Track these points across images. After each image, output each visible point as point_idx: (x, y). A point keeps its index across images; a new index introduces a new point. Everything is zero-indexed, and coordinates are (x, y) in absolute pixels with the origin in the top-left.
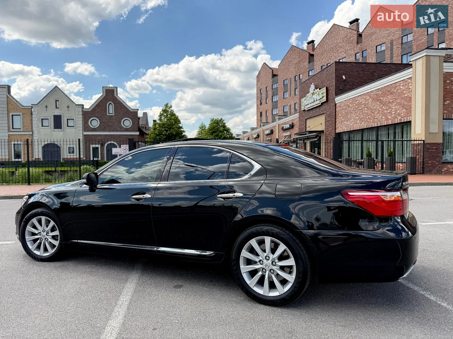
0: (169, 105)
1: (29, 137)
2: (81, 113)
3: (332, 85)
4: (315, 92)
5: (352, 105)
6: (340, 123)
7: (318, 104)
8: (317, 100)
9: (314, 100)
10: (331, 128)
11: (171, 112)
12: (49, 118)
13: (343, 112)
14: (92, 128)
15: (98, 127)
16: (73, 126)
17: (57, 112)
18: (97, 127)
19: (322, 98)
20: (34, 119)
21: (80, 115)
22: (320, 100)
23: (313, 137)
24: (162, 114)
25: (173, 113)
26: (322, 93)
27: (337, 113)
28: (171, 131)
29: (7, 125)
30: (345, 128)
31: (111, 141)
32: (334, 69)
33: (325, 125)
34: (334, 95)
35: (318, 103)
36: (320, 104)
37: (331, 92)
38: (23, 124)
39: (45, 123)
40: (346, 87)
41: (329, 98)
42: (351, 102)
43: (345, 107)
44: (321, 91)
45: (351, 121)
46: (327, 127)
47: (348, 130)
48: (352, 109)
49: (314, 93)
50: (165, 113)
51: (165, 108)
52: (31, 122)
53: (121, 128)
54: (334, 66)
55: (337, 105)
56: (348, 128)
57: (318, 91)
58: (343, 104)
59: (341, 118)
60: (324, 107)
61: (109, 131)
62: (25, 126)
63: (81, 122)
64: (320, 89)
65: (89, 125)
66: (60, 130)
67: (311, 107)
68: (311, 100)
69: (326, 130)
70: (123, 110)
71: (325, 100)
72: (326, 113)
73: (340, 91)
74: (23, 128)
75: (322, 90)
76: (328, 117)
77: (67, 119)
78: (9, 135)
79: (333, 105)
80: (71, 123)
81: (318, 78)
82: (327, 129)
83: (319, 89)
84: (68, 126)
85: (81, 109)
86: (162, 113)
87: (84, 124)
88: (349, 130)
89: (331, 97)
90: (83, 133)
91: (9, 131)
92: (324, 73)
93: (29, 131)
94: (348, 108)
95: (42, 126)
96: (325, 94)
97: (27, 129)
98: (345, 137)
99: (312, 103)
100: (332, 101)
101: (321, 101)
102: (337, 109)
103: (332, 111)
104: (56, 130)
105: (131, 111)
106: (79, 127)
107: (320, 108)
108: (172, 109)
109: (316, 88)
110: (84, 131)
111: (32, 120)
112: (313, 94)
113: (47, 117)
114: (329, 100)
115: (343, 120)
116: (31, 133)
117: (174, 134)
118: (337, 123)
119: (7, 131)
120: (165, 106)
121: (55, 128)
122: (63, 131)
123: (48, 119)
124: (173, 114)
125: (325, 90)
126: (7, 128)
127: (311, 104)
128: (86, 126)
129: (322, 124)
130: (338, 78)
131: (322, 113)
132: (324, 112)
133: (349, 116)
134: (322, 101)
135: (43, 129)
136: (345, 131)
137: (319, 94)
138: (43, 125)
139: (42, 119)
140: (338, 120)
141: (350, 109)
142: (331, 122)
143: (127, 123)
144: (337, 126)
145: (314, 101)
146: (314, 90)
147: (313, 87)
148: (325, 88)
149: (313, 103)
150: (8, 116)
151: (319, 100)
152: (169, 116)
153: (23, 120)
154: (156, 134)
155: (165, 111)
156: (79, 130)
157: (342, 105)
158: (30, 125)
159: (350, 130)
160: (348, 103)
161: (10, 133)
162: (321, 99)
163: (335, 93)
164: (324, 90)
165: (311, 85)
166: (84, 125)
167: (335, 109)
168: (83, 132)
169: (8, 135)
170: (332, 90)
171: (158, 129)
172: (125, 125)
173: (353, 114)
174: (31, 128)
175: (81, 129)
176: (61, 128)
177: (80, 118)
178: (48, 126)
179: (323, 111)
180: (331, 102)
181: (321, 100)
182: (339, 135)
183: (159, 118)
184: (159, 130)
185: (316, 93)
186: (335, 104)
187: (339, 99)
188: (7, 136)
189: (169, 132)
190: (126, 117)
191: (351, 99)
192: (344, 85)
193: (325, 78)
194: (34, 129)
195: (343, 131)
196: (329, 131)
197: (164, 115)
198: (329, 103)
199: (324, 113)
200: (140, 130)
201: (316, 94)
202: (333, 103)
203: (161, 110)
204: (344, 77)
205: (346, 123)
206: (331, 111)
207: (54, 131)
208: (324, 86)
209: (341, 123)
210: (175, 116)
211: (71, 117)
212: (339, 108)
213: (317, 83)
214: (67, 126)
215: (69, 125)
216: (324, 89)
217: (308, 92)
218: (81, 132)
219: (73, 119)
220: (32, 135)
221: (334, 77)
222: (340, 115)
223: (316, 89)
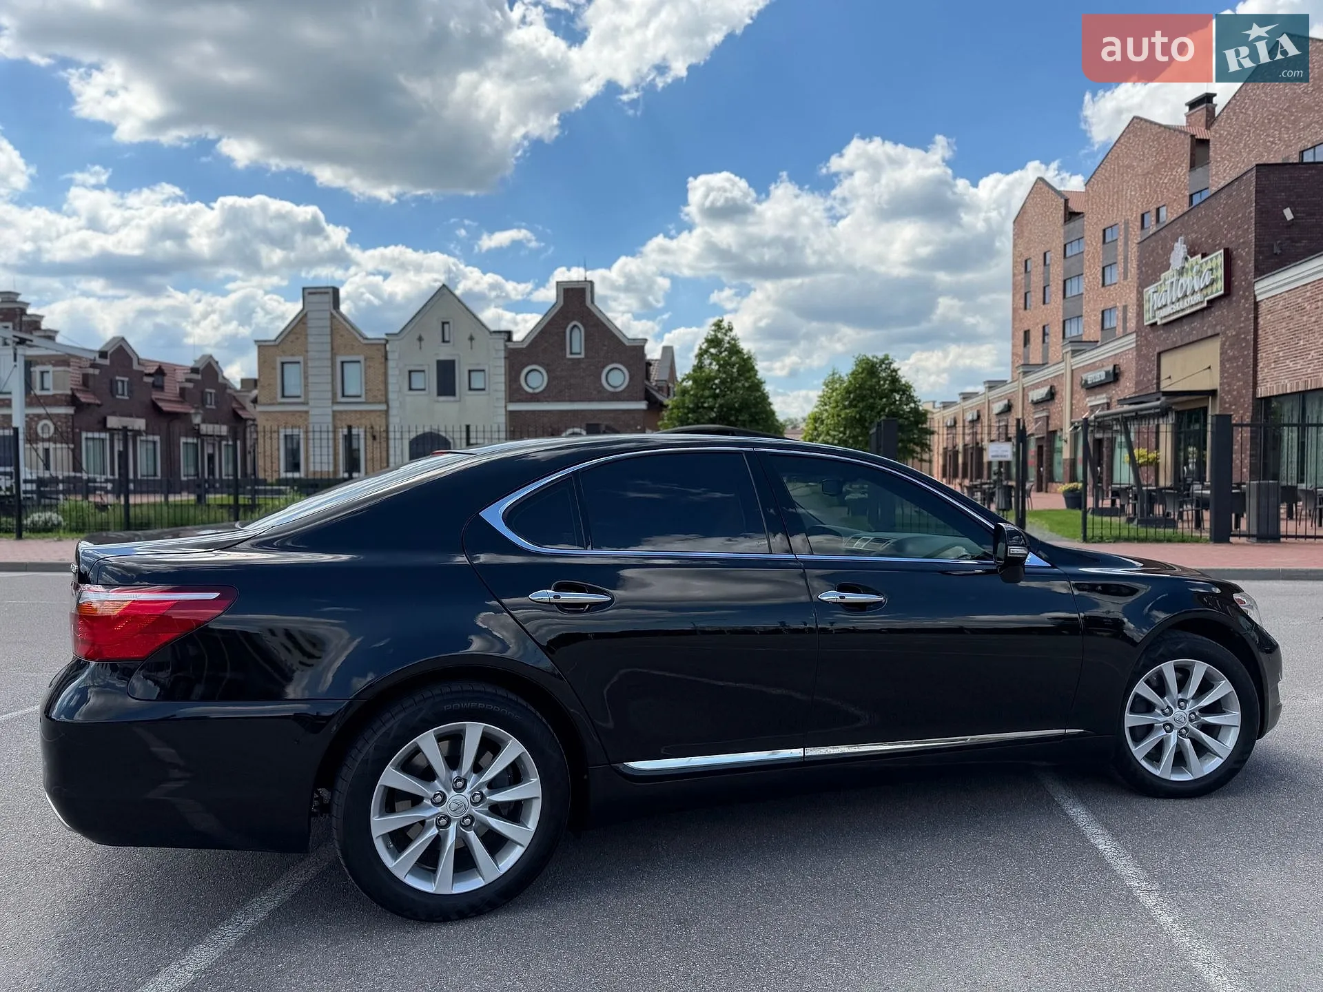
0: (725, 324)
1: (379, 416)
2: (502, 354)
3: (1243, 243)
4: (1187, 265)
5: (1314, 306)
6: (1270, 364)
7: (1196, 304)
8: (1194, 293)
9: (1186, 291)
10: (1239, 380)
11: (729, 343)
12: (425, 368)
13: (1282, 328)
14: (527, 393)
15: (544, 390)
16: (483, 390)
17: (445, 354)
18: (542, 392)
19: (1212, 283)
20: (390, 372)
21: (500, 358)
22: (1205, 292)
23: (1152, 411)
24: (706, 351)
25: (735, 346)
26: (1212, 270)
27: (1260, 332)
28: (726, 397)
29: (329, 387)
30: (1286, 381)
31: (573, 427)
32: (1253, 189)
33: (1223, 371)
34: (1252, 274)
35: (1197, 301)
36: (1205, 305)
37: (1241, 264)
38: (366, 383)
39: (418, 381)
40: (1298, 245)
41: (1236, 283)
42: (1308, 294)
43: (1287, 314)
44: (1206, 262)
45: (1310, 357)
46: (1226, 378)
47: (1298, 387)
48: (1313, 319)
49: (1183, 268)
50: (714, 347)
51: (713, 333)
52: (383, 378)
53: (599, 392)
54: (1254, 179)
55: (1263, 308)
56: (1297, 383)
57: (1197, 264)
58: (1281, 303)
59: (1275, 350)
60: (1217, 312)
61: (571, 400)
62: (370, 390)
63: (502, 379)
64: (1204, 256)
65: (520, 385)
66: (451, 398)
67: (1174, 313)
68: (1176, 290)
69: (1223, 390)
70: (606, 343)
71: (1222, 292)
72: (1224, 333)
73: (1270, 262)
74: (366, 393)
75: (1211, 259)
76: (1232, 345)
77: (470, 371)
78: (334, 412)
79: (1249, 305)
80: (478, 382)
81: (1199, 219)
82: (1229, 385)
83: (1200, 256)
84: (470, 389)
85: (502, 342)
86: (704, 347)
87: (510, 381)
88: (1300, 389)
89: (1242, 281)
90: (506, 407)
91: (335, 402)
92: (1220, 204)
93: (380, 403)
94: (1297, 317)
95: (410, 389)
96: (1220, 273)
97: (375, 396)
98: (1289, 413)
99: (1178, 300)
100: (1244, 292)
101: (1207, 295)
102: (1260, 320)
103: (1245, 327)
104: (442, 398)
105: (627, 343)
106: (496, 391)
107: (1203, 318)
108: (733, 334)
109: (1192, 253)
110: (511, 401)
111: (386, 374)
112: (1181, 272)
113: (422, 365)
114: (1234, 290)
115: (1281, 354)
116: (383, 407)
117: (736, 405)
118: (1261, 365)
119: (330, 401)
120: (713, 328)
121: (439, 394)
122: (460, 401)
123: (423, 371)
124: (734, 350)
125: (1221, 260)
126: (329, 395)
127: (1173, 306)
128: (515, 386)
129: (1209, 368)
130: (1266, 217)
131: (1209, 334)
132: (1218, 329)
133: (1302, 342)
134: (1212, 293)
135: (411, 398)
136: (1288, 391)
137: (1200, 272)
138: (413, 387)
139: (410, 372)
140: (1264, 355)
141: (1305, 318)
142: (1240, 363)
143: (617, 378)
144: (1260, 377)
145: (1185, 296)
146: (1186, 259)
147: (1180, 249)
148: (1222, 251)
149: (1181, 302)
150: (332, 364)
151: (1202, 290)
152: (724, 354)
153: (366, 373)
154: (688, 408)
155: (714, 342)
156: (497, 399)
157: (1279, 307)
158: (382, 387)
159: (1303, 389)
160: (1300, 300)
161: (337, 408)
162: (1206, 287)
163: (1256, 267)
164: (1218, 258)
165: (1176, 244)
166: (510, 386)
167: (1256, 318)
168: (508, 404)
169: (331, 413)
170: (1246, 259)
171: (692, 393)
172: (611, 383)
173: (1316, 335)
174: (383, 393)
175: (502, 395)
176: (454, 394)
177: (501, 366)
178: (424, 390)
179: (1216, 325)
180: (1243, 296)
181: (1209, 290)
182: (1265, 406)
183: (697, 361)
184: (695, 395)
185: (1192, 268)
186: (1256, 304)
187: (1268, 288)
188: (328, 415)
189: (720, 401)
190: (613, 362)
191: (1309, 287)
192: (1287, 239)
193: (1222, 219)
194: (392, 396)
195: (1281, 392)
196: (1234, 390)
197: (712, 354)
198: (1235, 302)
199: (1218, 334)
200: (648, 397)
201: (1192, 271)
202: (1247, 299)
203: (704, 341)
204: (1288, 214)
205: (1291, 365)
206: (1242, 325)
207: (438, 402)
208: (1218, 245)
209: (1273, 366)
210: (739, 355)
211: (478, 364)
212: (1269, 317)
213: (1194, 236)
214: (467, 387)
215: (473, 386)
216: (1216, 257)
217: (1167, 267)
218: (503, 403)
219: (483, 371)
220: (387, 412)
221: (1253, 214)
222: (1271, 338)
223: (1192, 257)
